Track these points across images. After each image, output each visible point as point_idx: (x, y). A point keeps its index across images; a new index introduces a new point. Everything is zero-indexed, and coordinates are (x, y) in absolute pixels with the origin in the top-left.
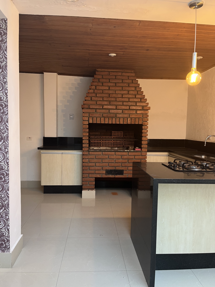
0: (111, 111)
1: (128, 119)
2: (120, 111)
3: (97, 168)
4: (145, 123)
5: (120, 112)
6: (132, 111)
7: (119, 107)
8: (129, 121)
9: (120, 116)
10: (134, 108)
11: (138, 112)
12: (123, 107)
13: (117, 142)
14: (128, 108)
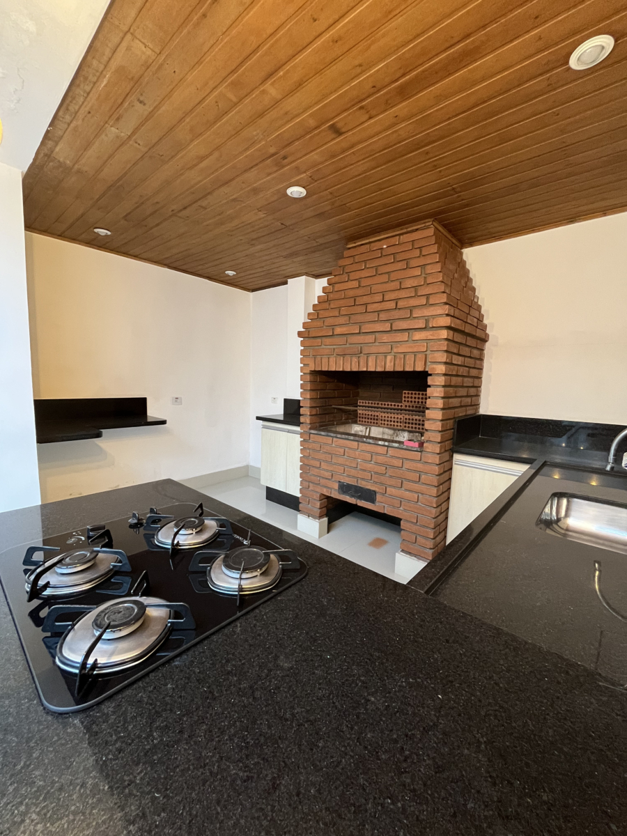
1: (386, 357)
2: (368, 338)
3: (322, 473)
4: (434, 368)
5: (370, 341)
6: (399, 334)
7: (367, 328)
8: (391, 362)
10: (404, 325)
11: (418, 336)
12: (379, 327)
13: (415, 417)
14: (387, 327)
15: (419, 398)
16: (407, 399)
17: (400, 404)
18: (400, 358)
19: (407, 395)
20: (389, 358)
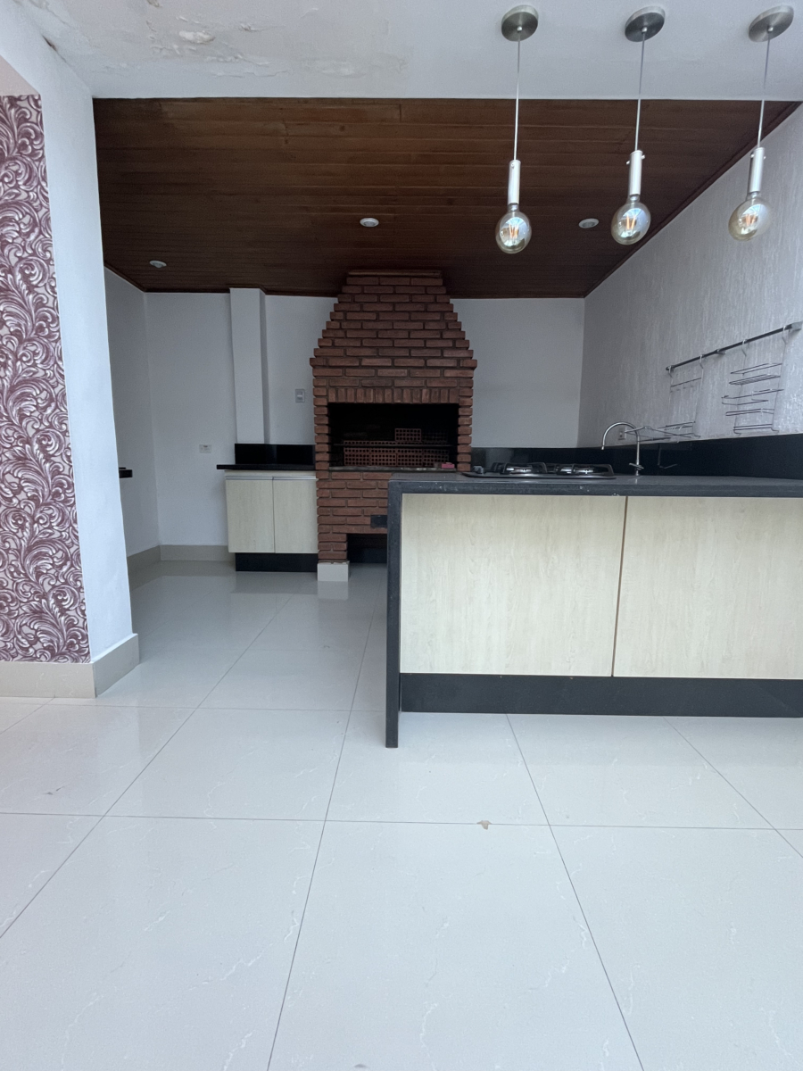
0: (382, 372)
1: (421, 390)
3: (350, 511)
4: (464, 402)
7: (400, 362)
8: (426, 395)
9: (404, 383)
10: (437, 363)
11: (448, 373)
12: (411, 362)
15: (411, 435)
16: (399, 437)
17: (393, 442)
19: (399, 433)
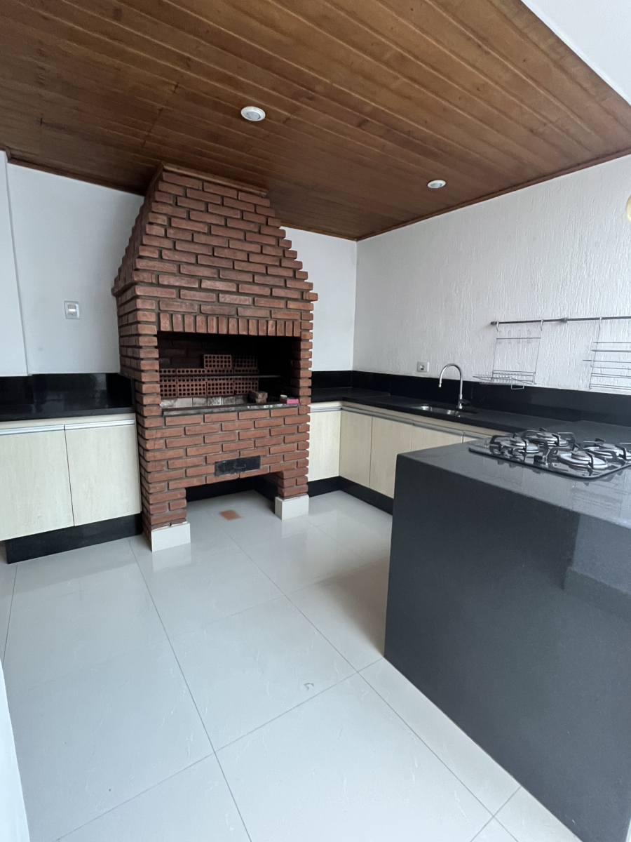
0: (223, 298)
1: (267, 322)
2: (246, 300)
3: (190, 461)
4: (305, 335)
5: (247, 303)
6: (276, 301)
7: (245, 288)
8: (272, 327)
9: (248, 313)
10: (281, 293)
11: (292, 305)
12: (255, 290)
13: (219, 382)
14: (266, 291)
15: (222, 362)
16: (209, 364)
17: (202, 370)
18: (281, 324)
19: (208, 359)
20: (271, 323)
